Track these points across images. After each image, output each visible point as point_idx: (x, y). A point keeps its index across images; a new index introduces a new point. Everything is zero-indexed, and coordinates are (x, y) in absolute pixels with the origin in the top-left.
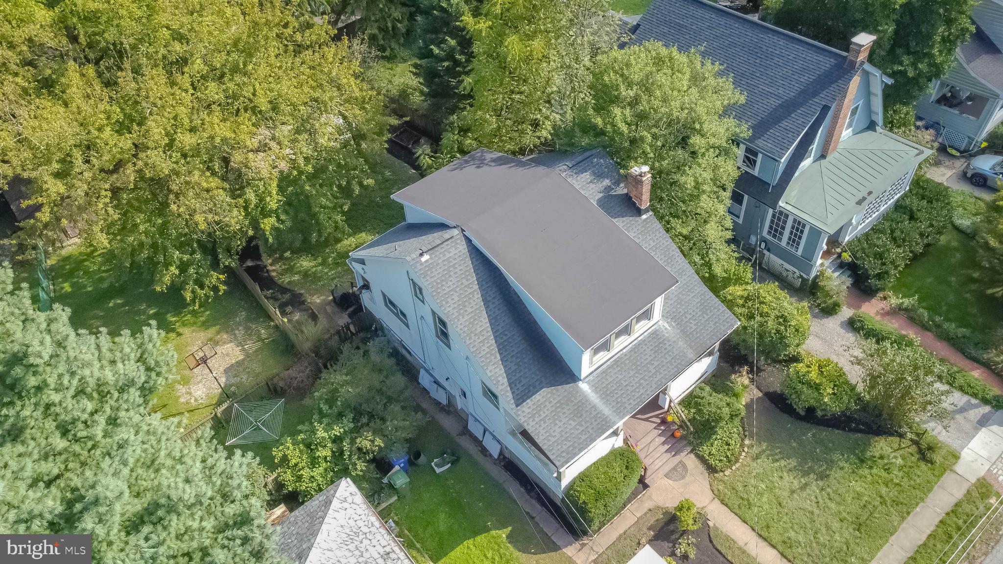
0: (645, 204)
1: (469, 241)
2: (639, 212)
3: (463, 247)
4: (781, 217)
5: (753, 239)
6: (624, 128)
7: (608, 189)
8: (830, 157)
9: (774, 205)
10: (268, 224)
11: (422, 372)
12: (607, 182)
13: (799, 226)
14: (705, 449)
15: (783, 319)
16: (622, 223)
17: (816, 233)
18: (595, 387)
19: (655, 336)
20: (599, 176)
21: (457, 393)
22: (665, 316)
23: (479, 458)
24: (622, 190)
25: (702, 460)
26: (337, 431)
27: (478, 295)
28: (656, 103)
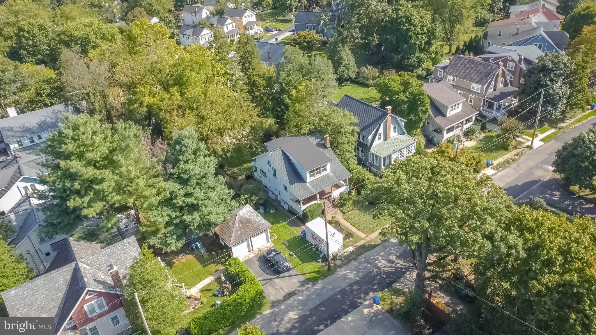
0: (328, 146)
1: (282, 150)
2: (327, 148)
3: (281, 151)
4: (372, 154)
5: (367, 163)
6: (323, 126)
7: (319, 141)
8: (388, 140)
9: (369, 151)
10: (229, 155)
11: (270, 192)
12: (319, 140)
13: (376, 156)
14: (342, 209)
15: (364, 176)
16: (322, 150)
17: (380, 158)
18: (311, 185)
19: (328, 176)
20: (317, 138)
21: (278, 194)
22: (331, 171)
23: (283, 210)
24: (323, 142)
25: (342, 211)
26: (246, 196)
27: (283, 162)
28: (331, 120)
